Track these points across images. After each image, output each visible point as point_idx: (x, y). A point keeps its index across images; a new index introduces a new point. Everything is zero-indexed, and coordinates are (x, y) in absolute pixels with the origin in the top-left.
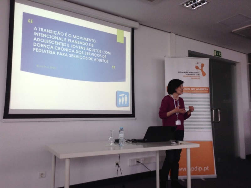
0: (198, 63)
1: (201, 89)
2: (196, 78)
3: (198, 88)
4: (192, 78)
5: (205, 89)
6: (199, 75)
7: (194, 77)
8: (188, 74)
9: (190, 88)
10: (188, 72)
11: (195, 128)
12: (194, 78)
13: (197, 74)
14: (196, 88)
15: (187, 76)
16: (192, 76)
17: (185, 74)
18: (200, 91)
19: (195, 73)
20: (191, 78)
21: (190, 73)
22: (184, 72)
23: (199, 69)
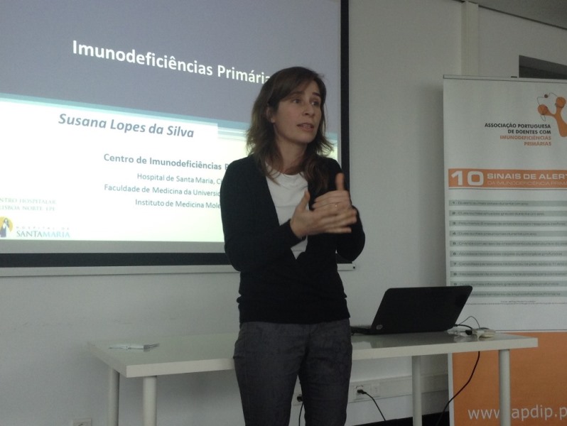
0: (546, 96)
1: (554, 176)
2: (540, 141)
3: (545, 172)
4: (528, 144)
6: (549, 132)
7: (533, 138)
8: (515, 129)
9: (522, 172)
10: (514, 126)
11: (534, 294)
12: (534, 144)
13: (542, 129)
14: (538, 173)
15: (511, 137)
16: (527, 135)
17: (506, 129)
18: (550, 181)
19: (536, 126)
20: (525, 143)
21: (520, 128)
22: (504, 125)
23: (550, 114)
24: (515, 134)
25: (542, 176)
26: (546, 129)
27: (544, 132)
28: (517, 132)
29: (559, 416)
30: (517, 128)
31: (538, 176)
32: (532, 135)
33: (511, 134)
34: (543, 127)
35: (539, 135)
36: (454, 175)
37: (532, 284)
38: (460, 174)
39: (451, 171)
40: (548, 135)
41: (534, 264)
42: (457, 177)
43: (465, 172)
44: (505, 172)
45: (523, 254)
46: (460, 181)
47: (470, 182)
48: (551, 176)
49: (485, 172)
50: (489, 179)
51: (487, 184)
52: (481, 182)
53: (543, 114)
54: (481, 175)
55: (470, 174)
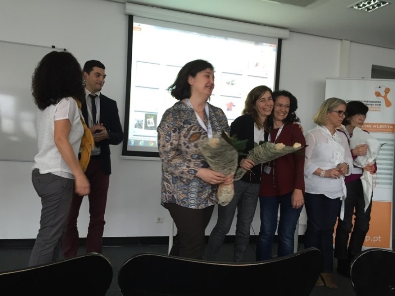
0: (380, 87)
1: (381, 126)
2: (375, 109)
3: (376, 124)
5: (388, 126)
14: (373, 124)
19: (373, 102)
23: (381, 96)
26: (379, 103)
27: (377, 105)
32: (371, 106)
34: (377, 102)
35: (374, 106)
40: (379, 106)
48: (379, 126)
53: (378, 96)
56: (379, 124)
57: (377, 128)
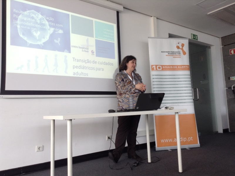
2: (177, 56)
4: (174, 57)
5: (186, 67)
6: (180, 54)
9: (173, 66)
10: (170, 52)
11: (178, 103)
14: (178, 66)
15: (169, 55)
17: (167, 53)
18: (181, 68)
19: (176, 52)
22: (167, 52)
23: (180, 49)
24: (170, 55)
25: (179, 67)
26: (179, 53)
27: (179, 54)
28: (171, 54)
29: (188, 140)
30: (171, 53)
31: (177, 67)
32: (175, 55)
33: (169, 54)
34: (178, 52)
35: (177, 55)
36: (153, 67)
37: (178, 100)
38: (155, 67)
39: (152, 66)
40: (180, 55)
41: (178, 93)
42: (154, 68)
43: (156, 66)
44: (168, 66)
45: (175, 91)
46: (155, 69)
47: (158, 69)
48: (181, 67)
49: (162, 66)
50: (163, 68)
51: (163, 70)
52: (161, 69)
53: (178, 49)
54: (161, 67)
55: (158, 67)
56: (181, 66)
57: (180, 68)
